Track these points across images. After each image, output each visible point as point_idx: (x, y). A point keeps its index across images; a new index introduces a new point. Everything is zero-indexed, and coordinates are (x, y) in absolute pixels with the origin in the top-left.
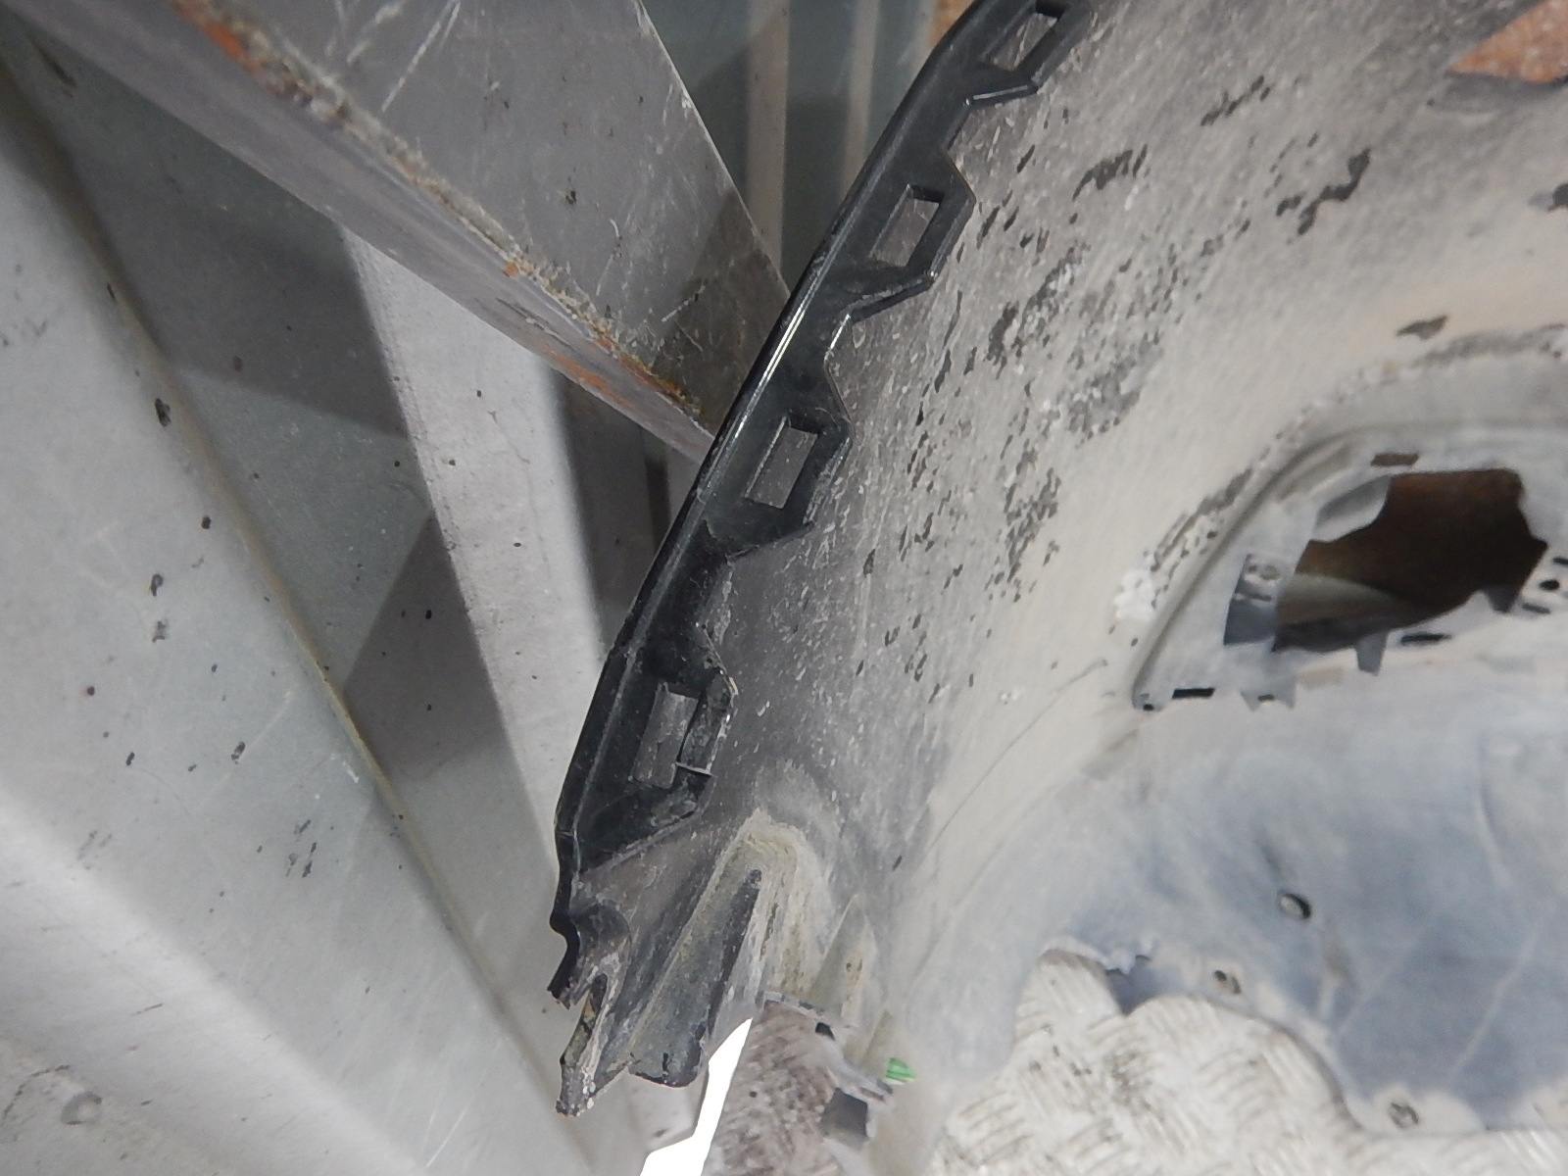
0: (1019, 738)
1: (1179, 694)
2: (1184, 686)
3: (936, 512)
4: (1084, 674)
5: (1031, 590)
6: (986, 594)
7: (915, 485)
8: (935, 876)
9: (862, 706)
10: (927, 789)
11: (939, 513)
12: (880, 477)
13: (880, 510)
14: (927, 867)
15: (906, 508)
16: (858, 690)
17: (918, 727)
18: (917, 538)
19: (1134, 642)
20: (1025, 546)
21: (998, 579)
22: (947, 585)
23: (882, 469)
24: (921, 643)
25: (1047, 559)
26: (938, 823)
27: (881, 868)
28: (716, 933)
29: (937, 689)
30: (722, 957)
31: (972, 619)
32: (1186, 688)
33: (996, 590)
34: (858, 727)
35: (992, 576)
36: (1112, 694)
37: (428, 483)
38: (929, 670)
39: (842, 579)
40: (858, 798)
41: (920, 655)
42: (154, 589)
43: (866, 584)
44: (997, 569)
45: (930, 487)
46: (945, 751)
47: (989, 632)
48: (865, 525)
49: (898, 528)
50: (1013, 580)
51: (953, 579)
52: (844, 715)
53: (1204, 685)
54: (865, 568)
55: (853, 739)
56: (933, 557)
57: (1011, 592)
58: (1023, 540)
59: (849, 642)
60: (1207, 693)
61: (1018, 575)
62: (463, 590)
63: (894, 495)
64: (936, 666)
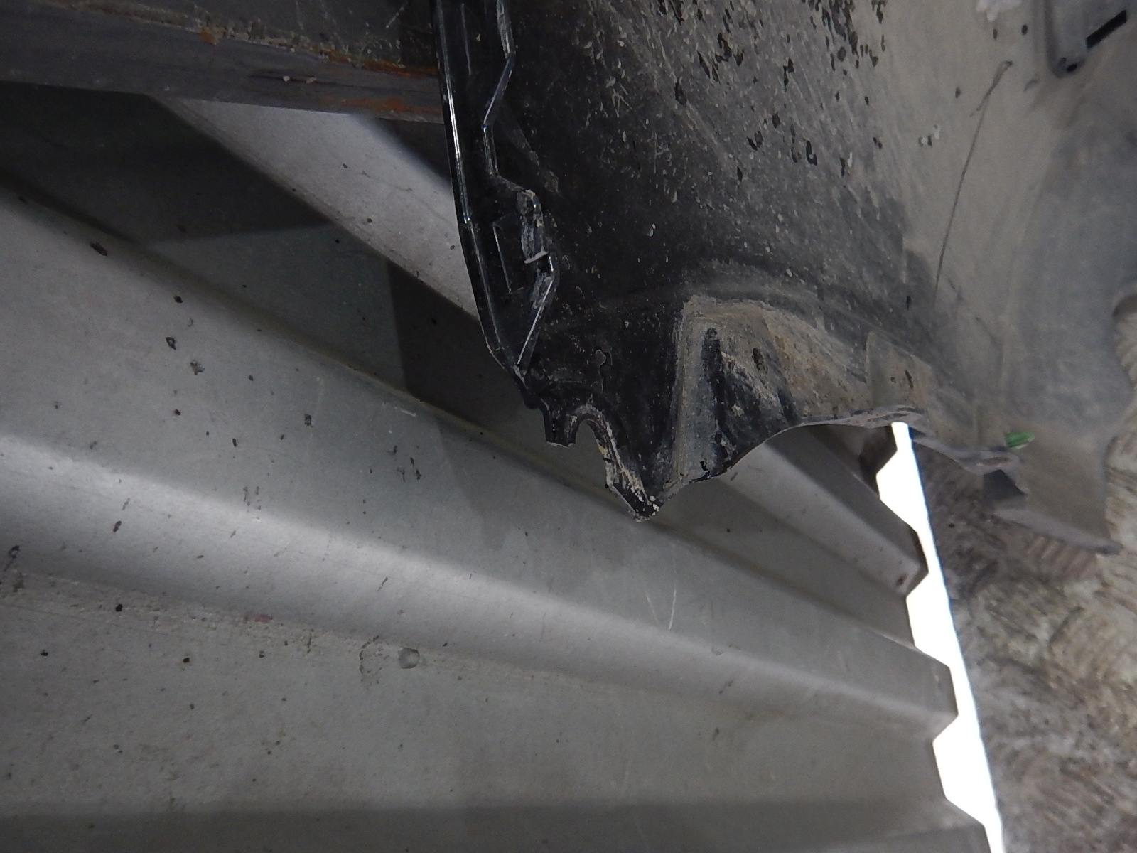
0: (967, 165)
1: (1094, 39)
2: (1093, 28)
3: (724, 30)
4: (995, 85)
5: (883, 48)
6: (838, 72)
7: (680, 20)
8: (960, 298)
9: (767, 200)
10: (897, 241)
11: (728, 31)
12: (635, 27)
13: (656, 53)
14: (946, 294)
15: (687, 41)
16: (751, 191)
17: (847, 198)
18: (719, 59)
19: (1025, 29)
20: (848, 17)
21: (841, 54)
22: (786, 82)
23: (631, 21)
24: (794, 134)
25: (880, 15)
26: (932, 261)
27: (891, 310)
28: (700, 379)
29: (843, 162)
30: (711, 390)
31: (837, 97)
32: (1098, 27)
33: (848, 64)
34: (777, 218)
35: (832, 56)
36: (1033, 82)
37: (369, 243)
38: (821, 151)
39: (660, 116)
40: (821, 268)
41: (803, 145)
42: (172, 346)
43: (691, 111)
44: (833, 49)
45: (700, 15)
46: (895, 207)
47: (866, 99)
48: (650, 68)
49: (690, 58)
50: (858, 49)
51: (789, 75)
52: (750, 212)
53: (1112, 14)
54: (677, 99)
55: (777, 228)
56: (752, 67)
57: (865, 60)
58: (842, 13)
59: (711, 160)
60: (1121, 19)
61: (860, 42)
62: (447, 297)
63: (663, 36)
64: (828, 147)
